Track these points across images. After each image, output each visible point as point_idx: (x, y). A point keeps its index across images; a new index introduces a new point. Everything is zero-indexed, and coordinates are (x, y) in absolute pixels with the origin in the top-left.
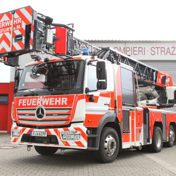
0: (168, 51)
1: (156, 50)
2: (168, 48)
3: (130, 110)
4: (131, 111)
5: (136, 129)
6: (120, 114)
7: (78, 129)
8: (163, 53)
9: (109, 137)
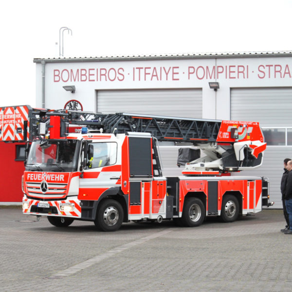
0: (287, 71)
1: (266, 70)
2: (287, 66)
3: (143, 181)
4: (144, 183)
5: (153, 201)
6: (125, 186)
7: (72, 202)
8: (278, 74)
9: (109, 209)
